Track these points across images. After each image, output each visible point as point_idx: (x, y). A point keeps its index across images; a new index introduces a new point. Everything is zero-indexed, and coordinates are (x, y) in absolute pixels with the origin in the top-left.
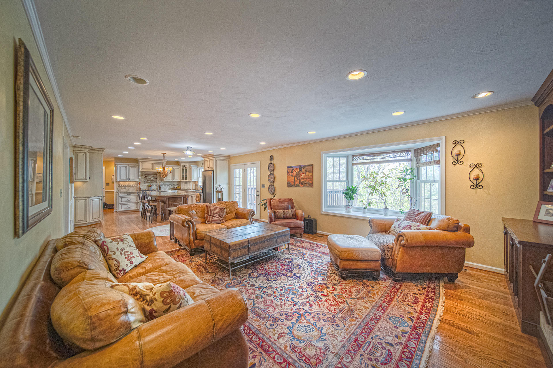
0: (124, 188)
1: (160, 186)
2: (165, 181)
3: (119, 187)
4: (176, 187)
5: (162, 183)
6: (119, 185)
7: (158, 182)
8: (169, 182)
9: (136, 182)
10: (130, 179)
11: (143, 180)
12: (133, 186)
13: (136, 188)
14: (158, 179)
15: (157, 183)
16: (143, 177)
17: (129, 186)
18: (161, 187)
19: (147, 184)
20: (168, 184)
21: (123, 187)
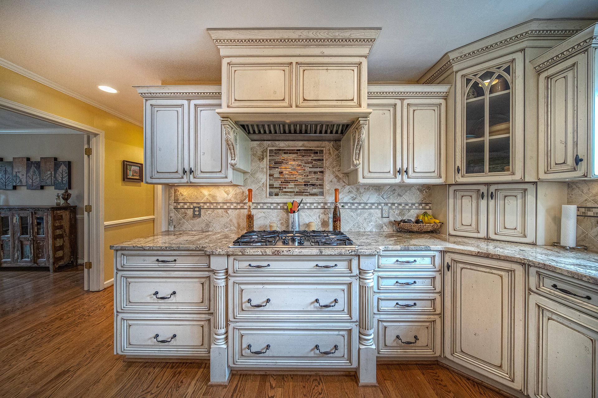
0: (194, 216)
1: (336, 208)
2: (361, 180)
3: (176, 208)
4: (412, 215)
5: (344, 197)
6: (176, 201)
7: (327, 186)
8: (378, 188)
9: (238, 190)
10: (198, 173)
11: (263, 178)
12: (225, 206)
13: (239, 217)
14: (328, 177)
15: (322, 194)
16: (265, 163)
17: (213, 205)
18: (344, 214)
19: (281, 199)
20: (373, 198)
21: (190, 212)
